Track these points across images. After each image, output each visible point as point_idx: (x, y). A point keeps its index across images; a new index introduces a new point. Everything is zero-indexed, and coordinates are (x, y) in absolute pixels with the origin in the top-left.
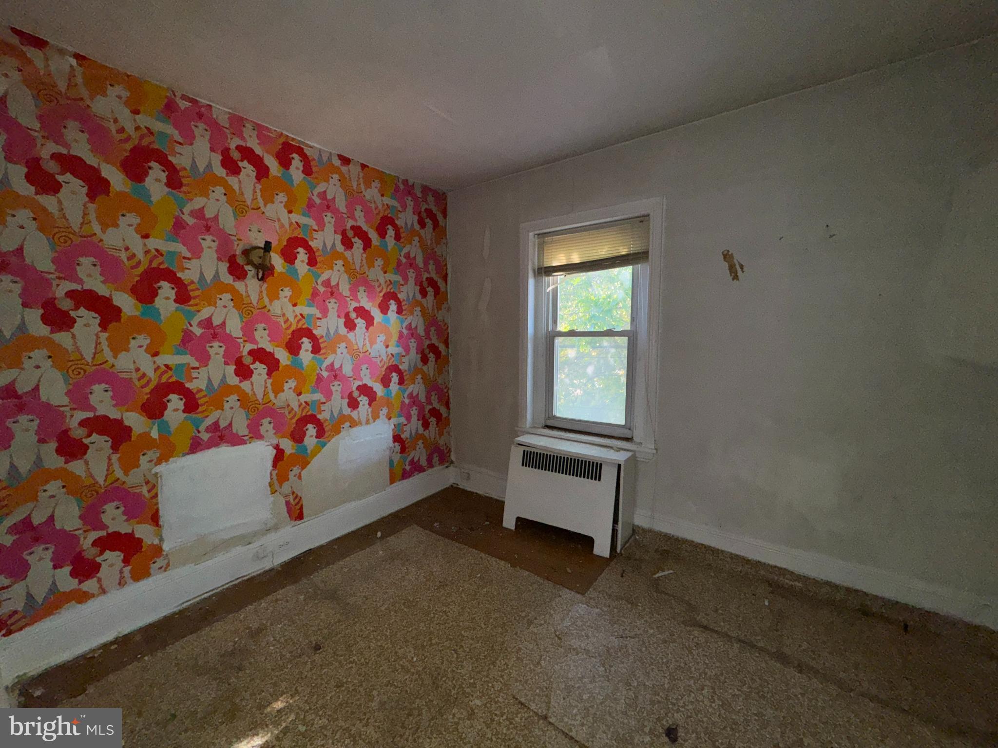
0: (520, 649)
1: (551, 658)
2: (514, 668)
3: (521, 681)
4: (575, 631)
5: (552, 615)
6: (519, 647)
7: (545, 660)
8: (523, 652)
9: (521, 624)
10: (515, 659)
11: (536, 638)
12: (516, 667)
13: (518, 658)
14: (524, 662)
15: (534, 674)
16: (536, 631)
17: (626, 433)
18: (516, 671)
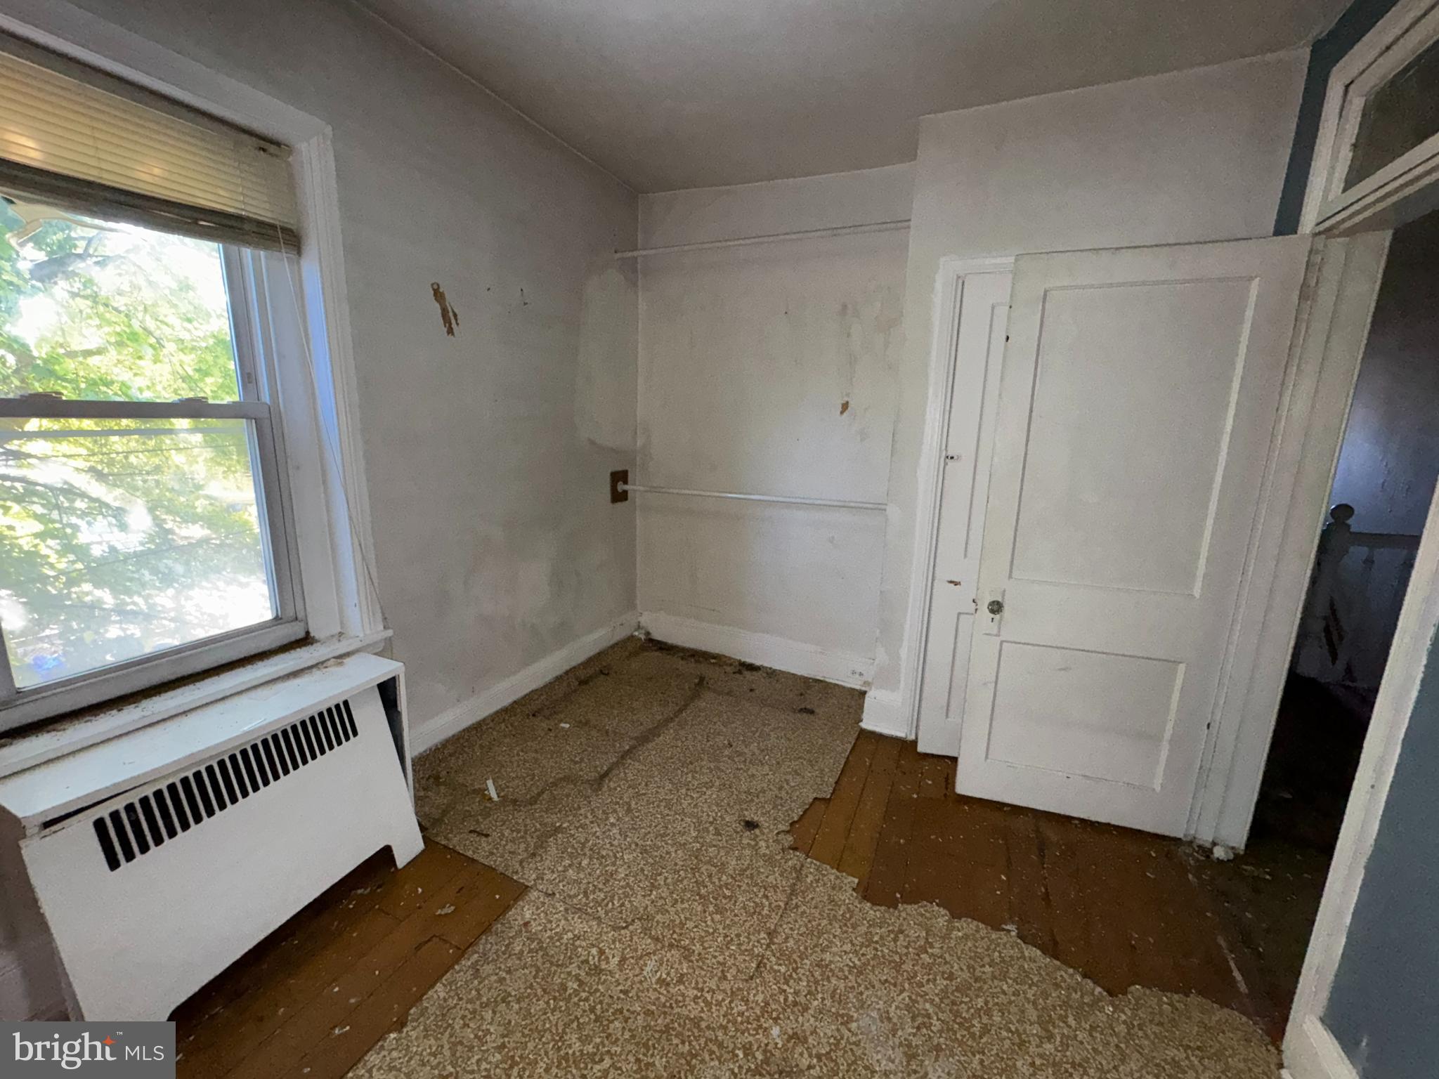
0: (661, 981)
1: (674, 932)
2: (700, 986)
3: (723, 971)
4: (616, 902)
5: (577, 937)
6: (656, 983)
7: (679, 941)
8: (664, 976)
9: (600, 987)
10: (682, 987)
11: (632, 957)
12: (697, 983)
13: (680, 981)
14: (685, 971)
15: (707, 953)
16: (617, 959)
17: (293, 631)
18: (705, 982)
